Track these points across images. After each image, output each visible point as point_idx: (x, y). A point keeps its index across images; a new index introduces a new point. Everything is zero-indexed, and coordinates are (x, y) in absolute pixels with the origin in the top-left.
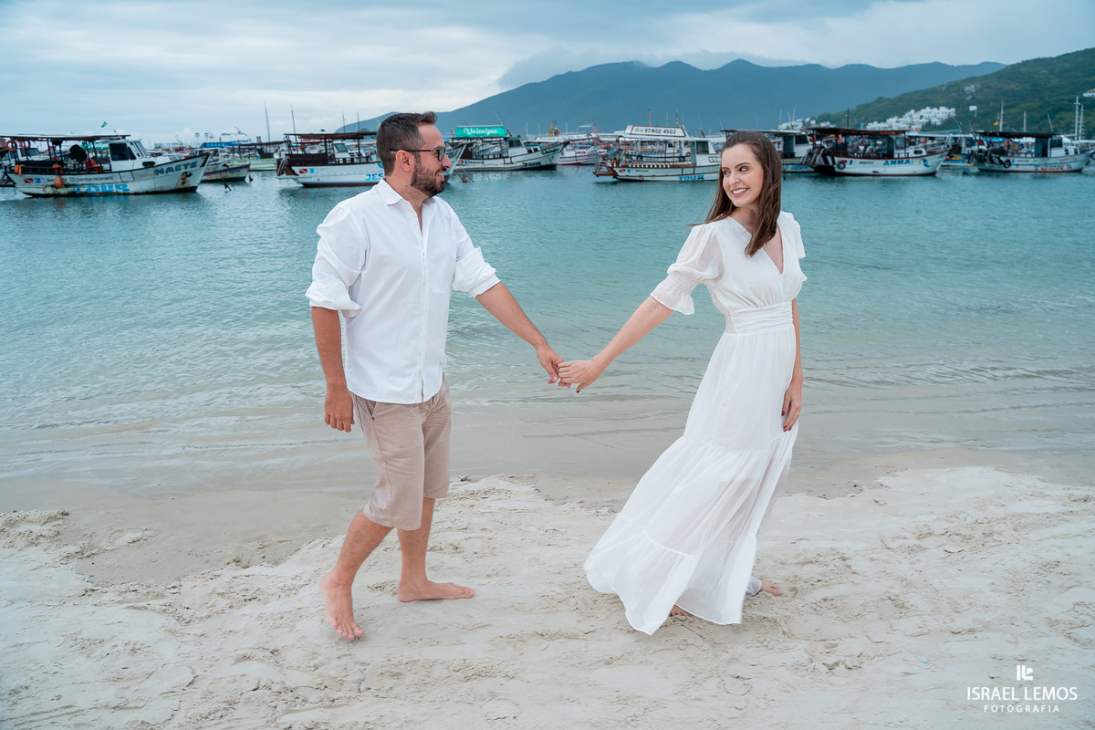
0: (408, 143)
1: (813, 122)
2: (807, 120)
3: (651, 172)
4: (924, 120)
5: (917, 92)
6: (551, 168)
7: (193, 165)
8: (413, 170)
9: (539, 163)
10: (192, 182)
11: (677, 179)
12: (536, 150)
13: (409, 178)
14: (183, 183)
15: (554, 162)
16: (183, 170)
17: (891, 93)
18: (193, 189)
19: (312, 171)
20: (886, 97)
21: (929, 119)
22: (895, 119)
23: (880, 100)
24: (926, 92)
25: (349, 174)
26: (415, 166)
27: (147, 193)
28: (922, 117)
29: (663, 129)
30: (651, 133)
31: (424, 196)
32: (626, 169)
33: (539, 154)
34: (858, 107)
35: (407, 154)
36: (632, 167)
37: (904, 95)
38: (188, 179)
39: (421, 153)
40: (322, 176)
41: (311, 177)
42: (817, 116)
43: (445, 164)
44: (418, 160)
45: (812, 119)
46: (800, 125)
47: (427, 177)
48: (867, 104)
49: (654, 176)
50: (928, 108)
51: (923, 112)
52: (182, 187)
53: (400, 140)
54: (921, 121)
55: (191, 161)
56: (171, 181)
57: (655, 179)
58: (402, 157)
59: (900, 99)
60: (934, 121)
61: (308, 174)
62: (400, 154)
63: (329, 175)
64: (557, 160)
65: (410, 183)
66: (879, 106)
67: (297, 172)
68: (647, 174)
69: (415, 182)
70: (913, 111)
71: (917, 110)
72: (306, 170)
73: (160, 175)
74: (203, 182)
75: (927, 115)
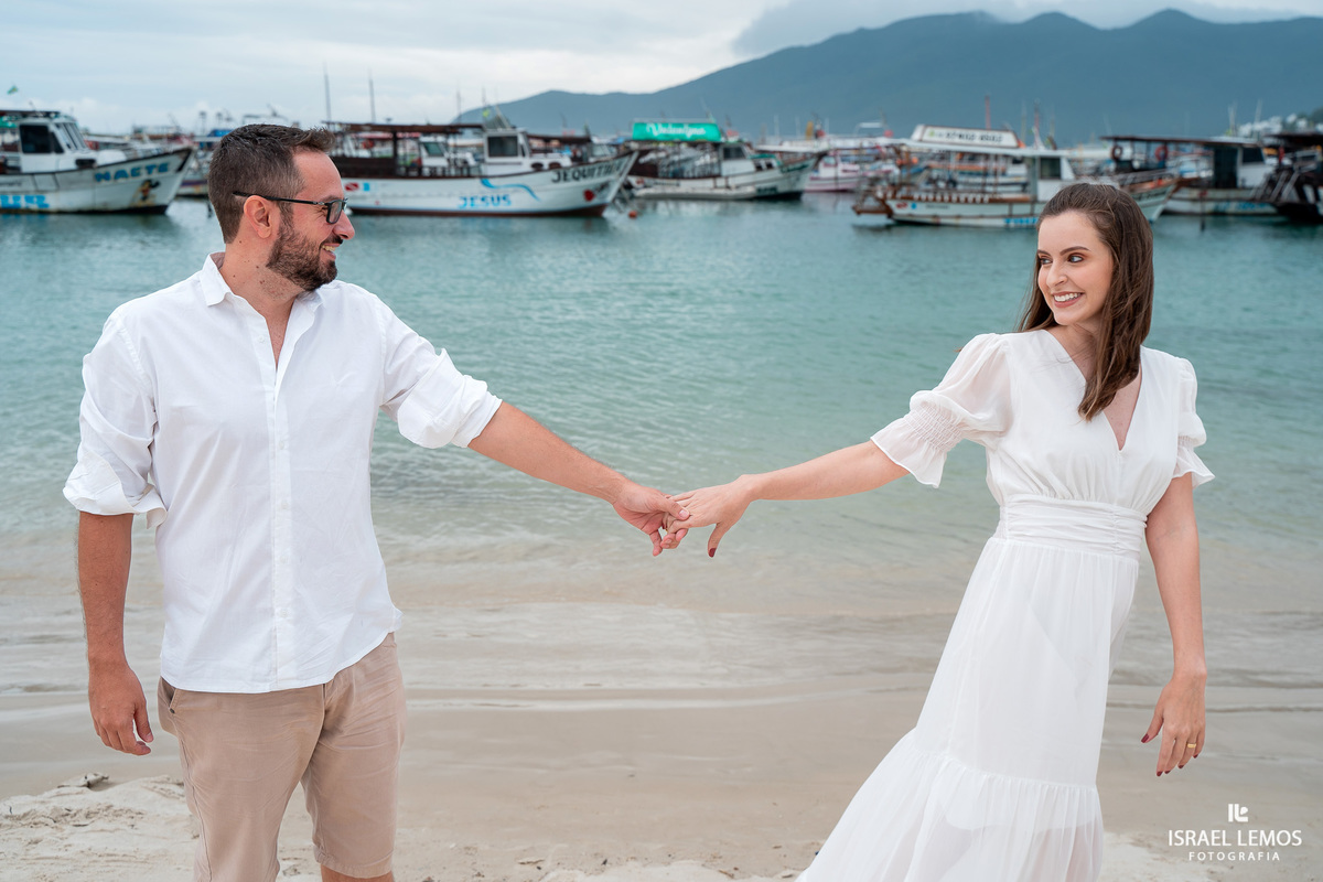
0: (271, 184)
3: (954, 209)
6: (794, 197)
7: (163, 168)
8: (276, 237)
9: (774, 188)
10: (158, 197)
11: (1000, 223)
12: (770, 165)
13: (265, 252)
14: (145, 198)
16: (144, 176)
18: (161, 210)
19: (367, 188)
25: (429, 196)
26: (281, 230)
27: (80, 212)
29: (978, 134)
30: (957, 140)
31: (294, 288)
32: (910, 204)
33: (775, 173)
35: (268, 205)
36: (920, 199)
38: (153, 192)
39: (295, 206)
40: (384, 196)
41: (363, 198)
43: (340, 231)
44: (287, 217)
47: (302, 251)
49: (959, 217)
52: (139, 203)
53: (256, 176)
55: (158, 162)
56: (123, 194)
57: (962, 222)
58: (255, 209)
61: (360, 192)
62: (251, 204)
63: (395, 196)
65: (266, 261)
68: (947, 212)
69: (276, 260)
72: (356, 185)
73: (104, 182)
74: (180, 197)
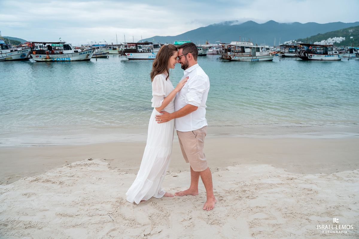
1: (296, 42)
2: (294, 41)
3: (243, 58)
4: (334, 41)
5: (332, 32)
6: (205, 55)
7: (90, 52)
9: (201, 54)
10: (90, 57)
11: (250, 60)
12: (201, 49)
14: (87, 58)
15: (206, 53)
16: (88, 54)
17: (323, 32)
18: (89, 60)
19: (131, 55)
20: (321, 34)
21: (336, 41)
22: (324, 41)
23: (319, 34)
24: (335, 32)
25: (143, 56)
27: (76, 61)
28: (333, 40)
29: (246, 43)
30: (243, 44)
32: (235, 57)
33: (202, 51)
34: (311, 37)
36: (237, 56)
37: (327, 33)
38: (88, 56)
40: (134, 56)
41: (131, 56)
42: (297, 40)
45: (295, 40)
46: (291, 42)
48: (314, 36)
49: (243, 59)
50: (336, 37)
51: (334, 39)
52: (86, 59)
54: (333, 42)
55: (90, 51)
56: (83, 57)
57: (244, 60)
59: (326, 34)
60: (337, 42)
61: (130, 55)
63: (136, 56)
64: (207, 53)
66: (318, 36)
67: (127, 55)
68: (241, 58)
70: (330, 38)
71: (332, 38)
72: (129, 54)
73: (81, 55)
74: (92, 57)
75: (335, 40)
